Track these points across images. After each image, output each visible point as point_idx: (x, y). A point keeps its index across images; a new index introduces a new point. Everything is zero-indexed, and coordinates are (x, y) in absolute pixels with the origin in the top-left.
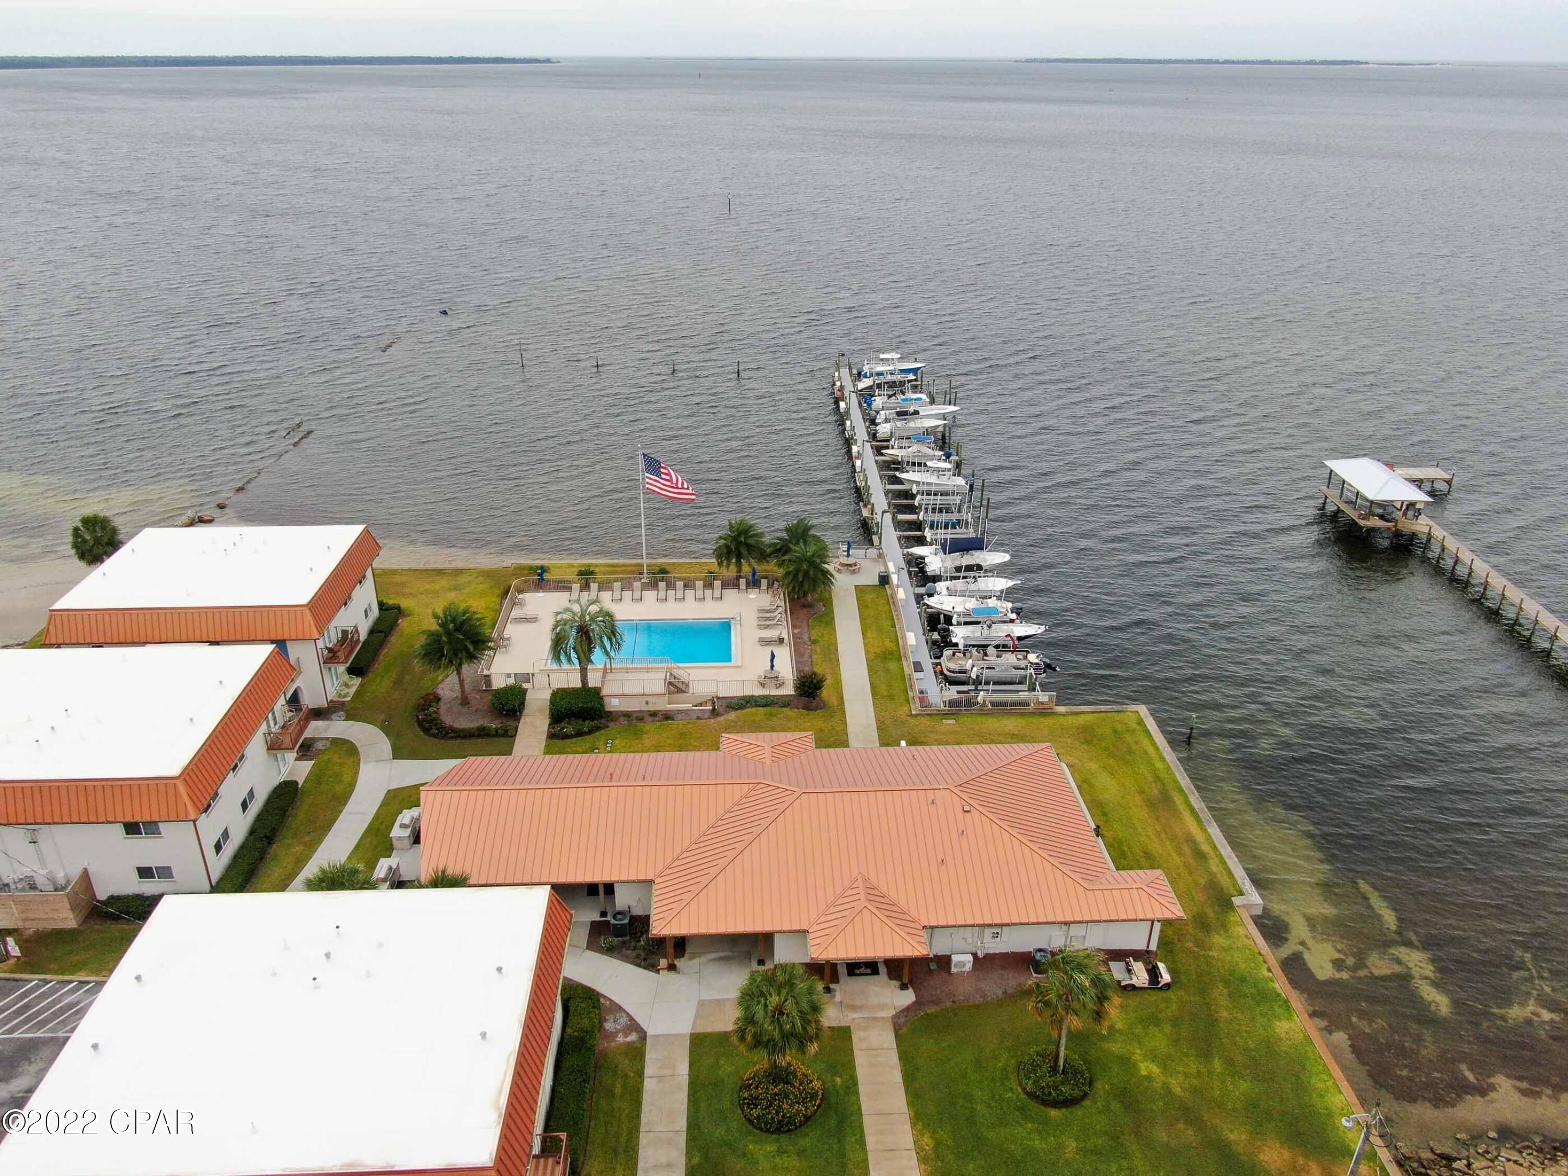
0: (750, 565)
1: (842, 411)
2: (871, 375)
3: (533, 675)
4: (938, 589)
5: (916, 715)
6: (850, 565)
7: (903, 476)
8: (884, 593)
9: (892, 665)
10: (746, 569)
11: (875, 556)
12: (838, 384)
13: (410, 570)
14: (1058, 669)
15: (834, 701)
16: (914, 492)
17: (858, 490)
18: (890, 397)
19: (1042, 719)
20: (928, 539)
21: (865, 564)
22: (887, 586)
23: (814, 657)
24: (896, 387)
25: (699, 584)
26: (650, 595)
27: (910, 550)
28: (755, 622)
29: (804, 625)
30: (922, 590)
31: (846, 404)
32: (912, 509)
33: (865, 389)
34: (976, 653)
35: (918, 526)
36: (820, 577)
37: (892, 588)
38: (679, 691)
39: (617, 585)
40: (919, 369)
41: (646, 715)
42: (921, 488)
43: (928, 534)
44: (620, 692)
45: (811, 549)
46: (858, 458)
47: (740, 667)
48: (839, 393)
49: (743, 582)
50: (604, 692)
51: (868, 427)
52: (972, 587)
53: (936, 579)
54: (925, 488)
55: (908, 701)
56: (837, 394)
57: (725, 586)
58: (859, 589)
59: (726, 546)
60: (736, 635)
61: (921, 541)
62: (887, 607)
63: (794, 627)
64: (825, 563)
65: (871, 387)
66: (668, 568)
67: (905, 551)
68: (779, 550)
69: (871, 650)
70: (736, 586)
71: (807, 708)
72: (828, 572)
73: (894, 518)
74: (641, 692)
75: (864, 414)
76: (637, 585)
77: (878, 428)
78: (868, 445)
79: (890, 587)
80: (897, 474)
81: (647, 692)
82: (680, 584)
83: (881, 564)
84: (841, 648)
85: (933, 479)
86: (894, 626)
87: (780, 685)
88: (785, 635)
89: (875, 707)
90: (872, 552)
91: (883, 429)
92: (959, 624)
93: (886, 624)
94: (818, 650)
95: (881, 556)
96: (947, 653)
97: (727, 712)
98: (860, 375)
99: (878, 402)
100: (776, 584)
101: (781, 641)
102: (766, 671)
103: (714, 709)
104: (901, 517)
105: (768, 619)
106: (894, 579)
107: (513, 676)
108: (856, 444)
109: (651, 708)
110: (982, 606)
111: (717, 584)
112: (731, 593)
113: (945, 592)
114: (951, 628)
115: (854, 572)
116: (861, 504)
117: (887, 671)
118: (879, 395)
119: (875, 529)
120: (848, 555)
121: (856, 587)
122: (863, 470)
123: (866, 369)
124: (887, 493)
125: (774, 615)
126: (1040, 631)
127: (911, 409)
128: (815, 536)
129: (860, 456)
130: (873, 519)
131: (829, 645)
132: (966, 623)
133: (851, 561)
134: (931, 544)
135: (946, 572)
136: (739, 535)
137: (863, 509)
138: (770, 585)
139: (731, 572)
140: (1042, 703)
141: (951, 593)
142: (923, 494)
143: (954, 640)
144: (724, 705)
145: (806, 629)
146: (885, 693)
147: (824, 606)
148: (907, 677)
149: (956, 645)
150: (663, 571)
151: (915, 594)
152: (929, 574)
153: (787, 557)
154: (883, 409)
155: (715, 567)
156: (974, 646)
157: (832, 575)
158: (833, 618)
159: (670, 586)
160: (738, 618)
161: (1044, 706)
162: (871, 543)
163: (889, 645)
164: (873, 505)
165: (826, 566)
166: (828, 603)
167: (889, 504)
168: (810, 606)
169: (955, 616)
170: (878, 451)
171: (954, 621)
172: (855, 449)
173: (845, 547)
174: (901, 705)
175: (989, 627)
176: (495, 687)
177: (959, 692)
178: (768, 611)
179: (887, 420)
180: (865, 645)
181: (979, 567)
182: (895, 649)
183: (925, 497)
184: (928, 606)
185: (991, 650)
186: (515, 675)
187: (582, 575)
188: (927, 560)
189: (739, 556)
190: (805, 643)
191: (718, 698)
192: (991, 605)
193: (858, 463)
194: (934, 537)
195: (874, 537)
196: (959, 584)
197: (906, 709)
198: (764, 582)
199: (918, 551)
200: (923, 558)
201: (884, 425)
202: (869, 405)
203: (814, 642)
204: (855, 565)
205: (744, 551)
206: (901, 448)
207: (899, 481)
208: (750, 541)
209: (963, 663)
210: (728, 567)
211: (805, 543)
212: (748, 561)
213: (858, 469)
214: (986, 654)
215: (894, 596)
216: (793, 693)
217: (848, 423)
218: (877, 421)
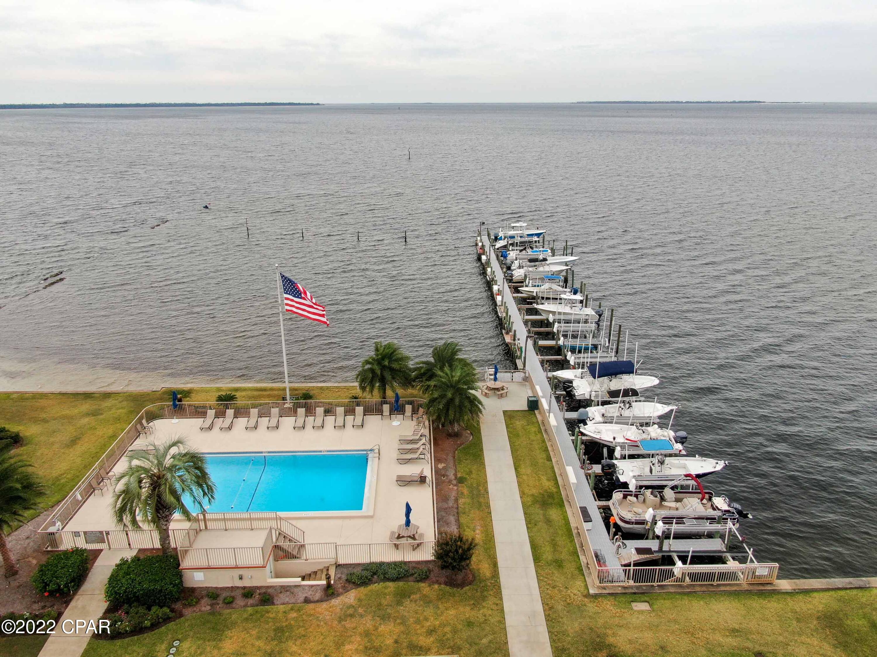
0: (394, 391)
1: (483, 261)
2: (505, 237)
3: (108, 533)
4: (590, 415)
5: (596, 596)
6: (497, 389)
7: (540, 307)
8: (534, 420)
9: (554, 513)
10: (389, 393)
11: (520, 380)
12: (480, 244)
13: (61, 394)
14: (750, 516)
15: (485, 570)
16: (551, 320)
17: (500, 319)
18: (521, 251)
19: (763, 602)
20: (572, 363)
21: (512, 388)
22: (536, 412)
23: (461, 501)
24: (524, 245)
25: (340, 410)
26: (288, 422)
27: (555, 373)
28: (395, 455)
29: (450, 458)
30: (573, 415)
31: (487, 256)
32: (550, 336)
33: (501, 247)
34: (652, 497)
35: (558, 350)
36: (467, 404)
37: (542, 413)
38: (289, 556)
39: (254, 412)
40: (541, 233)
41: (238, 594)
42: (557, 317)
43: (571, 358)
44: (205, 564)
45: (457, 374)
46: (498, 295)
47: (371, 517)
48: (481, 251)
49: (386, 408)
50: (186, 563)
51: (505, 273)
52: (626, 413)
53: (586, 403)
54: (562, 317)
55: (580, 569)
56: (480, 251)
57: (368, 411)
58: (509, 415)
59: (372, 370)
60: (372, 471)
61: (564, 365)
62: (539, 436)
63: (438, 460)
64: (472, 388)
65: (505, 247)
66: (311, 393)
67: (550, 374)
68: (424, 374)
69: (526, 491)
70: (380, 412)
71: (451, 583)
72: (475, 398)
73: (535, 344)
74: (232, 563)
75: (501, 263)
76: (275, 411)
77: (513, 273)
78: (506, 285)
79: (540, 413)
80: (535, 306)
81: (240, 563)
82: (320, 411)
83: (528, 387)
84: (492, 487)
85: (567, 310)
86: (549, 459)
87: (416, 547)
88: (428, 473)
89: (539, 580)
90: (518, 376)
91: (518, 274)
92: (623, 457)
93: (541, 456)
94: (466, 491)
95: (527, 379)
96: (617, 496)
97: (346, 590)
98: (496, 239)
99: (512, 254)
100: (421, 410)
101: (422, 480)
102: (400, 526)
103: (329, 586)
104: (542, 343)
105: (412, 451)
106: (544, 403)
107: (82, 535)
108: (496, 284)
109: (247, 583)
110: (644, 436)
111: (359, 410)
112: (373, 420)
113: (599, 418)
114: (615, 462)
115: (501, 396)
116: (504, 331)
117: (548, 521)
118: (512, 250)
119: (518, 353)
120: (495, 379)
121: (505, 412)
122: (503, 303)
123: (501, 234)
124: (526, 323)
125: (415, 446)
126: (719, 467)
127: (541, 257)
128: (461, 360)
129: (500, 292)
130: (515, 345)
131: (478, 485)
132: (631, 457)
133: (498, 385)
134: (574, 368)
135: (597, 396)
136: (383, 359)
137: (505, 336)
138: (415, 411)
139: (375, 397)
140: (760, 577)
141: (607, 420)
142: (559, 322)
143: (622, 479)
144: (344, 577)
145: (451, 464)
146: (550, 558)
147: (472, 434)
148: (574, 532)
149: (625, 485)
150: (307, 396)
151: (565, 419)
152: (578, 398)
153: (432, 383)
154: (516, 260)
155: (358, 392)
156: (647, 487)
157: (480, 403)
158: (482, 450)
159: (310, 411)
160: (377, 451)
161: (762, 581)
162: (516, 368)
163: (548, 484)
164: (515, 331)
165: (472, 392)
166: (476, 432)
167: (529, 331)
168: (456, 435)
169: (618, 449)
170: (516, 290)
171: (618, 453)
172: (495, 288)
173: (492, 371)
174: (573, 577)
175: (662, 463)
176: (62, 548)
177: (639, 551)
178: (412, 442)
179: (520, 267)
180: (520, 484)
181: (635, 393)
182: (554, 490)
183: (563, 325)
184: (583, 434)
185: (668, 493)
186: (85, 533)
187: (222, 400)
188: (575, 384)
189: (383, 382)
190: (450, 482)
191: (338, 566)
192: (653, 435)
193: (499, 298)
194: (577, 361)
195: (518, 361)
196: (612, 410)
197: (579, 583)
198: (408, 408)
199: (564, 374)
200: (571, 382)
201: (518, 270)
202: (505, 257)
203: (461, 481)
204: (503, 389)
205: (388, 376)
206: (535, 286)
207: (536, 312)
208: (395, 366)
209: (640, 511)
210: (371, 391)
211: (451, 366)
212: (392, 387)
213: (499, 303)
214: (662, 499)
215: (545, 422)
216: (433, 558)
217: (489, 270)
218: (512, 268)
